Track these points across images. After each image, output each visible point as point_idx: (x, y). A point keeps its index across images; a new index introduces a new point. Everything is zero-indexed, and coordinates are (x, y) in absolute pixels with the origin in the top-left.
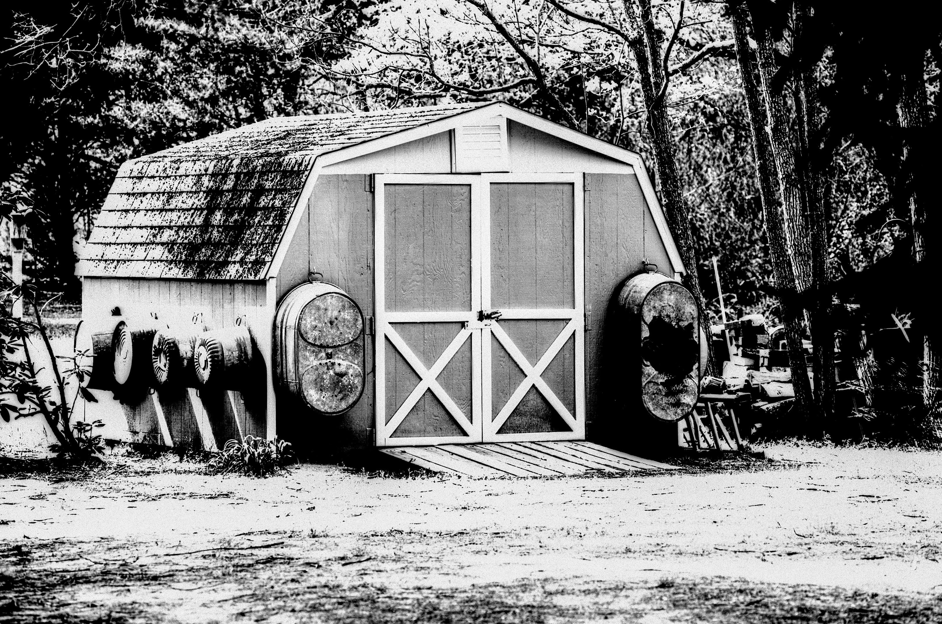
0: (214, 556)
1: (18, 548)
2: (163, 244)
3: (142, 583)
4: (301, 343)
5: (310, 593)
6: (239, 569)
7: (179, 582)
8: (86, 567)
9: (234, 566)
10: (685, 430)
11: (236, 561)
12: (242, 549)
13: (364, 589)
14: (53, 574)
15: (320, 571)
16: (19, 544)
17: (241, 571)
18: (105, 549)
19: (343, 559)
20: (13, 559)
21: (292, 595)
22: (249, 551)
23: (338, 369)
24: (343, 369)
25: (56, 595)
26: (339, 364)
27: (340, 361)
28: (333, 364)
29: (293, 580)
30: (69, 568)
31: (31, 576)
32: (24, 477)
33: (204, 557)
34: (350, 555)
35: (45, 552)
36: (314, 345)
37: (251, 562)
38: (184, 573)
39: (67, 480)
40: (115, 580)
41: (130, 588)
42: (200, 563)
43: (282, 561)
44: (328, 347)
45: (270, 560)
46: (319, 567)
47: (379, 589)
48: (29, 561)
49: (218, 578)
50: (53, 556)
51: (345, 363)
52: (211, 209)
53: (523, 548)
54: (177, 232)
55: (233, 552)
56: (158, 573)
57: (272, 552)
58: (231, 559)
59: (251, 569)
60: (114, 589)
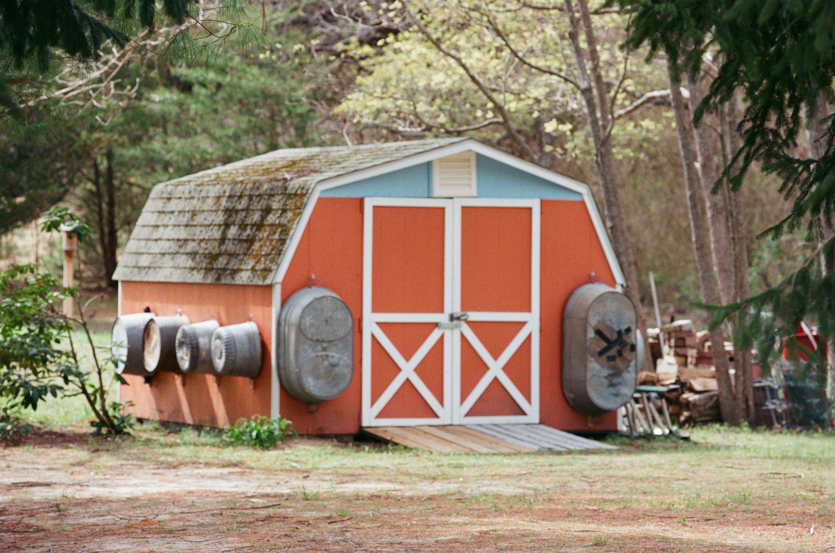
0: (221, 514)
1: (57, 505)
2: (187, 254)
3: (159, 536)
4: (302, 338)
5: (300, 546)
6: (242, 525)
7: (190, 535)
8: (113, 522)
9: (237, 523)
10: (624, 416)
11: (240, 519)
12: (245, 509)
13: (344, 543)
14: (85, 527)
15: (309, 528)
16: (59, 502)
17: (243, 527)
18: (130, 506)
19: (328, 518)
20: (52, 514)
21: (285, 547)
22: (251, 511)
23: (331, 360)
24: (335, 361)
25: (86, 545)
26: (332, 357)
27: (334, 354)
28: (327, 356)
29: (286, 535)
30: (99, 523)
31: (67, 529)
32: (67, 448)
33: (213, 515)
34: (334, 514)
35: (80, 510)
36: (311, 340)
37: (252, 520)
38: (195, 528)
39: (103, 450)
40: (136, 533)
41: (149, 540)
42: (208, 520)
43: (278, 519)
44: (323, 341)
45: (269, 518)
46: (309, 524)
47: (357, 544)
48: (66, 516)
49: (223, 532)
50: (86, 512)
51: (336, 355)
52: (227, 225)
53: (481, 512)
54: (199, 244)
55: (237, 511)
56: (173, 529)
57: (271, 511)
58: (235, 517)
59: (251, 525)
60: (135, 540)
